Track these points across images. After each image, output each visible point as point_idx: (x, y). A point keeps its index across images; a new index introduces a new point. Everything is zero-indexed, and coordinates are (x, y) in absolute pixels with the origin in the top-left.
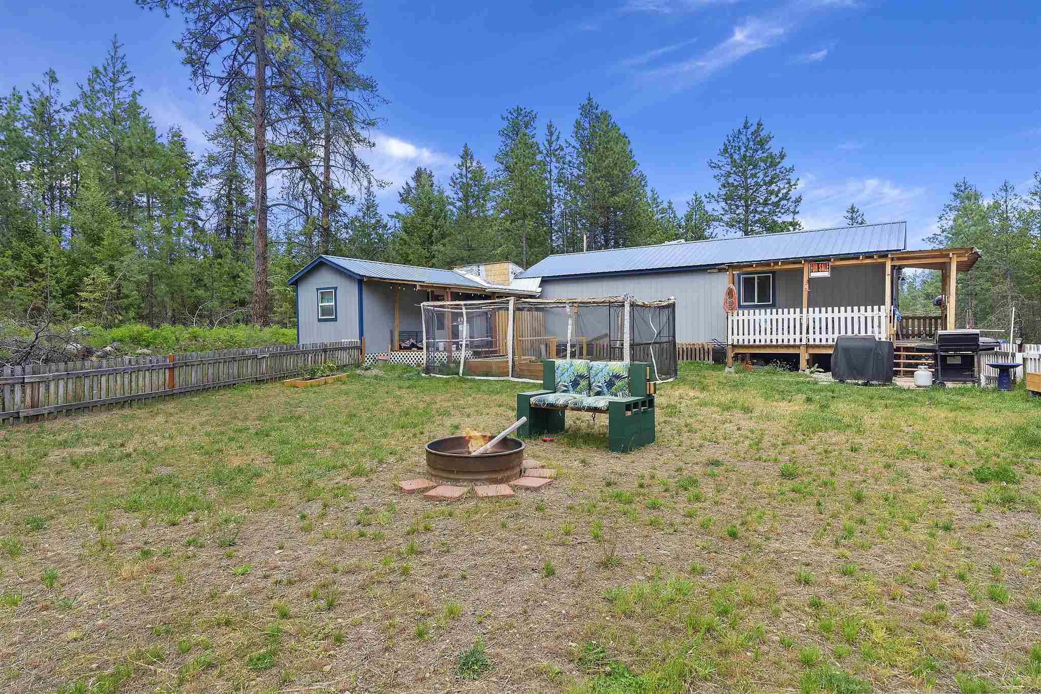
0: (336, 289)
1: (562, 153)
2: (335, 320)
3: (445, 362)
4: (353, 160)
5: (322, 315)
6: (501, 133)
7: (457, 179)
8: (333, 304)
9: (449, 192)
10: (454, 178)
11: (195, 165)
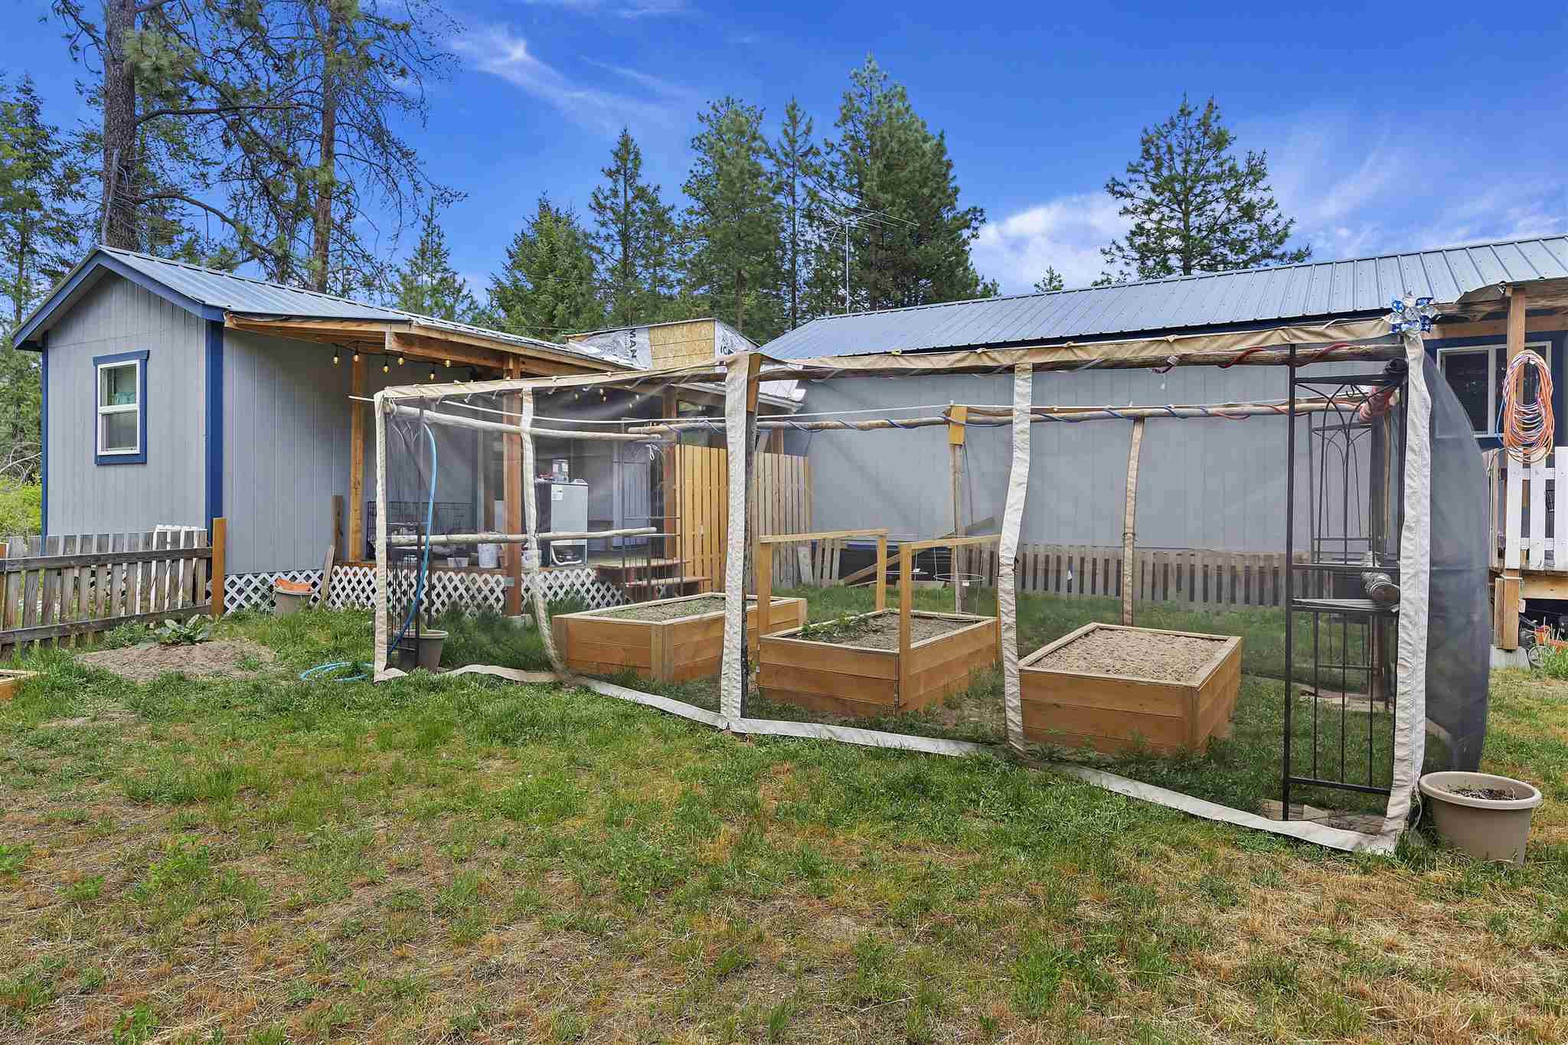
0: (145, 357)
1: (818, 161)
2: (141, 460)
3: (497, 607)
4: (379, 136)
5: (110, 444)
6: (696, 142)
7: (606, 198)
8: (136, 406)
9: (587, 222)
10: (601, 197)
11: (60, 154)
